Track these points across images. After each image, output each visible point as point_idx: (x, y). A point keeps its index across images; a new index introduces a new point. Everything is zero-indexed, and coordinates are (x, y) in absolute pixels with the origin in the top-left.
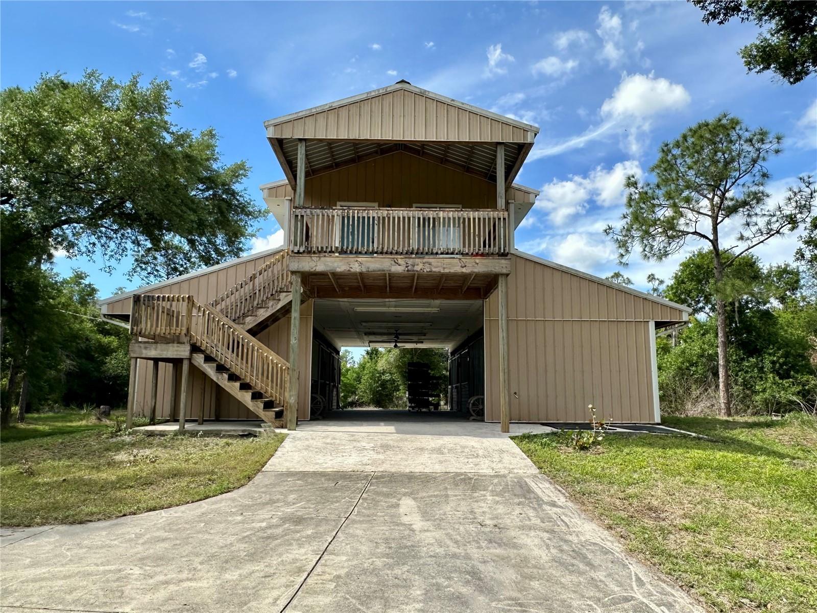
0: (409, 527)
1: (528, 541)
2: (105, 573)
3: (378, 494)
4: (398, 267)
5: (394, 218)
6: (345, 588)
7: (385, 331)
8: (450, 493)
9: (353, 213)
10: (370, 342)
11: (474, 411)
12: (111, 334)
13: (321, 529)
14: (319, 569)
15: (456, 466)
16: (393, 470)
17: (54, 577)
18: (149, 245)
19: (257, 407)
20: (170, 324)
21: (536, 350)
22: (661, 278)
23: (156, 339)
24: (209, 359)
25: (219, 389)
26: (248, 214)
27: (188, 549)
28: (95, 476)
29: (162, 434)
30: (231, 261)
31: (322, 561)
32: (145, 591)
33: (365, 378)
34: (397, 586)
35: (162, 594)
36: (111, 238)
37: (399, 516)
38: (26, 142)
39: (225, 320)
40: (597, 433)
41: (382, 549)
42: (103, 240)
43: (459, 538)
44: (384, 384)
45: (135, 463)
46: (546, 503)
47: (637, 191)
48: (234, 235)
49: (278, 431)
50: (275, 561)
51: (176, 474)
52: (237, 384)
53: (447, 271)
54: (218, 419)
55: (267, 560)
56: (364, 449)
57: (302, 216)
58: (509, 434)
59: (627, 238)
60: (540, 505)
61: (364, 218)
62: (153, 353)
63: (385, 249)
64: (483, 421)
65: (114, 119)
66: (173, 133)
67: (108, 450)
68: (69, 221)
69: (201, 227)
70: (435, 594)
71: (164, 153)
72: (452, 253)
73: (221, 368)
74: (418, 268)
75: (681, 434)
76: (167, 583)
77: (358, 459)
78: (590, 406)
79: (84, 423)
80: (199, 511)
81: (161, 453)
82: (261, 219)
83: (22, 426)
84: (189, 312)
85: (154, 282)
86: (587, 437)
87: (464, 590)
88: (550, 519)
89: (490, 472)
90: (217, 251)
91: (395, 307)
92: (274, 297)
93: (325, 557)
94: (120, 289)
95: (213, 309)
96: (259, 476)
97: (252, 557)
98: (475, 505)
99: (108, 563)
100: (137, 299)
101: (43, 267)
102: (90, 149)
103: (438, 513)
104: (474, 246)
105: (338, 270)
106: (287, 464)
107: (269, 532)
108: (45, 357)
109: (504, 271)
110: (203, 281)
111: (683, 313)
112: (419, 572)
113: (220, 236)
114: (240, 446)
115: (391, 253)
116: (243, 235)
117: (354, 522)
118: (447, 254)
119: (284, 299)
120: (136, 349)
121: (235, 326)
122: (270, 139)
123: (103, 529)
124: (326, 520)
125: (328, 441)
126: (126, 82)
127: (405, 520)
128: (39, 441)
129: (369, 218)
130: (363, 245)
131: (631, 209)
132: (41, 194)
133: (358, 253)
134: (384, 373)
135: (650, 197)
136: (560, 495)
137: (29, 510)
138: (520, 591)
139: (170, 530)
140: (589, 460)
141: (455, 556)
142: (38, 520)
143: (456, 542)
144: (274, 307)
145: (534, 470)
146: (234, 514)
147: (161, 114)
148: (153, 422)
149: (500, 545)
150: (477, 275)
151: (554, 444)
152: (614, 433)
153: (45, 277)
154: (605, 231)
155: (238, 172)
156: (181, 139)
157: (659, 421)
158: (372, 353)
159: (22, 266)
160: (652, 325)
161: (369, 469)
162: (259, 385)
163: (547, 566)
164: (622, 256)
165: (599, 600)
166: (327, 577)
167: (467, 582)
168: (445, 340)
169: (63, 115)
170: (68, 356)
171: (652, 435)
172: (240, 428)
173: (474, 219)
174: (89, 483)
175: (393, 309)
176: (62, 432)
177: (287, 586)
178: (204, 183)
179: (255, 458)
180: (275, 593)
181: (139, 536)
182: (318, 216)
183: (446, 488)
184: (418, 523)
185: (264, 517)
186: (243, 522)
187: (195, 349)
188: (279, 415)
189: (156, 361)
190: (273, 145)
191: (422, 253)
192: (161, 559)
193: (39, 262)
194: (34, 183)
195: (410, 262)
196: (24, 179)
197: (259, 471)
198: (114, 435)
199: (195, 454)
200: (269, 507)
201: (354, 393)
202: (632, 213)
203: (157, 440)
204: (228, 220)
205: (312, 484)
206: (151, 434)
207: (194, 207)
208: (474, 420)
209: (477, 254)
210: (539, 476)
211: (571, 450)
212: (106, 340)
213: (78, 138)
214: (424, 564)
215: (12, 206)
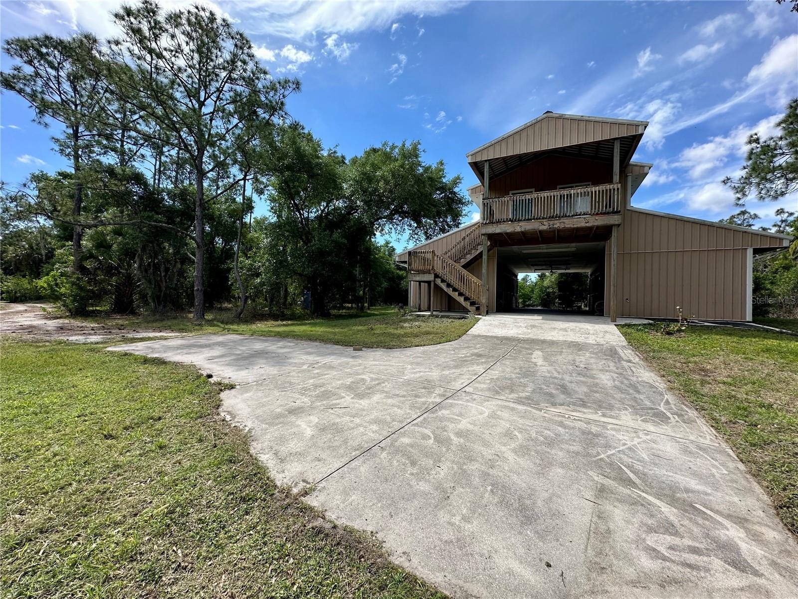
0: (535, 364)
1: (603, 377)
2: (398, 366)
3: (523, 348)
4: (544, 226)
5: (541, 198)
6: (494, 383)
7: (544, 263)
8: (564, 351)
9: (517, 198)
10: (536, 270)
11: (598, 310)
12: (403, 270)
13: (489, 360)
14: (484, 375)
15: (571, 337)
16: (534, 338)
17: (381, 365)
18: (415, 225)
19: (467, 305)
20: (424, 264)
21: (645, 272)
22: (791, 211)
23: (420, 272)
24: (443, 281)
25: (450, 297)
26: (463, 204)
27: (430, 361)
28: (396, 332)
29: (423, 316)
30: (455, 230)
31: (487, 372)
32: (412, 373)
33: (536, 291)
34: (519, 386)
35: (418, 375)
36: (398, 225)
37: (531, 358)
38: (361, 183)
39: (451, 261)
40: (682, 325)
41: (518, 371)
42: (395, 226)
43: (561, 371)
44: (548, 294)
45: (411, 327)
46: (625, 361)
47: (758, 146)
48: (456, 216)
49: (476, 316)
50: (465, 369)
51: (428, 333)
52: (457, 293)
53: (575, 226)
54: (449, 310)
55: (462, 369)
56: (521, 326)
57: (487, 204)
58: (615, 323)
59: (745, 185)
60: (619, 361)
61: (523, 200)
62: (418, 279)
63: (536, 217)
64: (603, 315)
65: (396, 166)
66: (423, 167)
67: (401, 322)
68: (381, 218)
69: (439, 214)
70: (538, 391)
71: (419, 179)
72: (580, 215)
73: (449, 285)
74: (556, 226)
75: (764, 328)
76: (420, 372)
77: (516, 331)
78: (678, 307)
79: (393, 311)
80: (436, 348)
81: (423, 324)
82: (469, 206)
83: (369, 312)
84: (433, 258)
85: (419, 244)
86: (673, 327)
87: (554, 392)
88: (623, 368)
89: (594, 342)
90: (448, 225)
91: (547, 249)
92: (475, 248)
93: (488, 371)
94: (406, 247)
95: (445, 256)
96: (465, 336)
97: (456, 367)
98: (577, 357)
99: (399, 363)
100: (410, 253)
101: (373, 240)
102: (387, 182)
103: (553, 359)
104: (595, 209)
105: (508, 231)
106: (478, 331)
107: (465, 359)
108: (376, 282)
109: (617, 223)
110: (440, 241)
111: (784, 241)
112: (533, 382)
113: (449, 218)
114: (457, 322)
115: (540, 219)
116: (461, 216)
117: (506, 359)
118: (576, 215)
119: (480, 249)
120: (410, 277)
121: (455, 264)
122: (469, 163)
123: (398, 351)
124: (493, 356)
125: (501, 322)
126: (400, 145)
127: (533, 360)
128: (375, 317)
129: (526, 200)
130: (522, 216)
131: (751, 162)
132: (368, 206)
133: (519, 220)
134: (549, 287)
135: (772, 149)
136: (637, 357)
137: (372, 342)
138: (586, 396)
139: (424, 354)
140: (670, 341)
141: (555, 378)
142: (375, 346)
143: (559, 373)
144: (475, 253)
145: (625, 343)
146: (451, 350)
147: (417, 158)
148: (420, 310)
149: (584, 376)
150: (598, 227)
151: (646, 330)
152: (702, 326)
153: (373, 245)
154: (724, 182)
155: (456, 181)
156: (427, 169)
157: (751, 320)
158: (542, 276)
159: (364, 240)
160: (750, 252)
161: (520, 336)
162: (467, 294)
163: (608, 388)
164: (739, 199)
165: (633, 406)
166: (487, 378)
167: (558, 389)
168: (585, 267)
169: (375, 167)
170: (385, 281)
171: (735, 329)
172: (458, 315)
173: (595, 192)
174: (394, 334)
175: (545, 251)
176: (384, 314)
177: (468, 379)
178: (439, 191)
179: (464, 328)
180: (463, 381)
181: (411, 355)
182: (496, 202)
183: (563, 348)
184: (540, 362)
185: (463, 353)
186: (454, 354)
187: (436, 276)
188: (478, 309)
189: (420, 282)
190: (471, 166)
191: (559, 217)
192: (418, 363)
193: (370, 238)
194: (366, 203)
195: (551, 223)
196: (362, 201)
197: (465, 334)
198: (403, 315)
199: (437, 325)
200: (467, 349)
201: (530, 299)
202: (751, 165)
203: (421, 319)
204: (452, 208)
205: (489, 341)
206: (419, 316)
207: (435, 203)
208: (597, 315)
209: (597, 214)
210: (627, 347)
211: (659, 334)
212: (401, 273)
213: (382, 178)
214: (537, 379)
215: (358, 213)
